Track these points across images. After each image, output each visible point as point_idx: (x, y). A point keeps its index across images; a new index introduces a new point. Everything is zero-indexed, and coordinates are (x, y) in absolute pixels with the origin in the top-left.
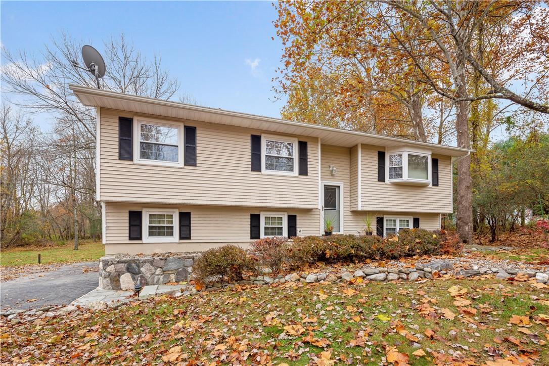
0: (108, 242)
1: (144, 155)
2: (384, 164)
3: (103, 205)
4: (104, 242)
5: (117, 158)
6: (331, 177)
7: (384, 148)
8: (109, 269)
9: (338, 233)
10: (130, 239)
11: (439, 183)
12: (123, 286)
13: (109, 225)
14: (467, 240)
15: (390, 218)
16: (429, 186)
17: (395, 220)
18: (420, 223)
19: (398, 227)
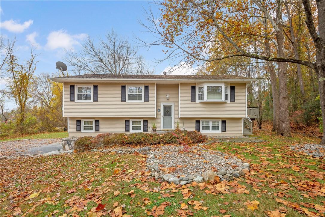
0: (69, 132)
1: (79, 99)
2: (195, 92)
3: (68, 118)
4: (68, 132)
5: (69, 101)
6: (167, 101)
7: (195, 83)
8: (63, 142)
9: (171, 129)
10: (77, 131)
11: (235, 100)
12: (66, 149)
13: (70, 125)
14: (284, 133)
15: (205, 120)
16: (228, 102)
17: (209, 122)
18: (226, 123)
19: (211, 125)
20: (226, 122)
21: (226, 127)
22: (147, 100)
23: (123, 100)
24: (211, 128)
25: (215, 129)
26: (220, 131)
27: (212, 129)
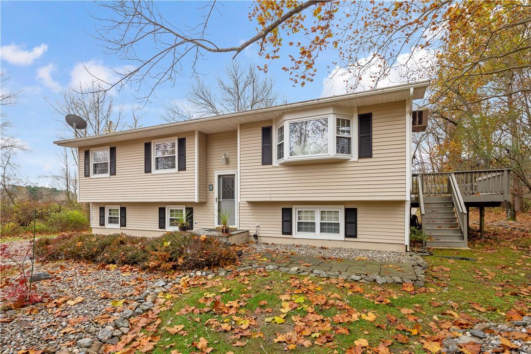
0: (92, 227)
2: (271, 142)
5: (84, 176)
6: (225, 166)
7: (271, 121)
9: (234, 226)
11: (374, 152)
13: (92, 216)
15: (303, 208)
16: (352, 160)
17: (314, 211)
18: (358, 216)
19: (318, 221)
20: (358, 212)
21: (358, 226)
22: (182, 167)
23: (148, 170)
24: (318, 227)
25: (330, 231)
26: (341, 235)
27: (322, 231)
